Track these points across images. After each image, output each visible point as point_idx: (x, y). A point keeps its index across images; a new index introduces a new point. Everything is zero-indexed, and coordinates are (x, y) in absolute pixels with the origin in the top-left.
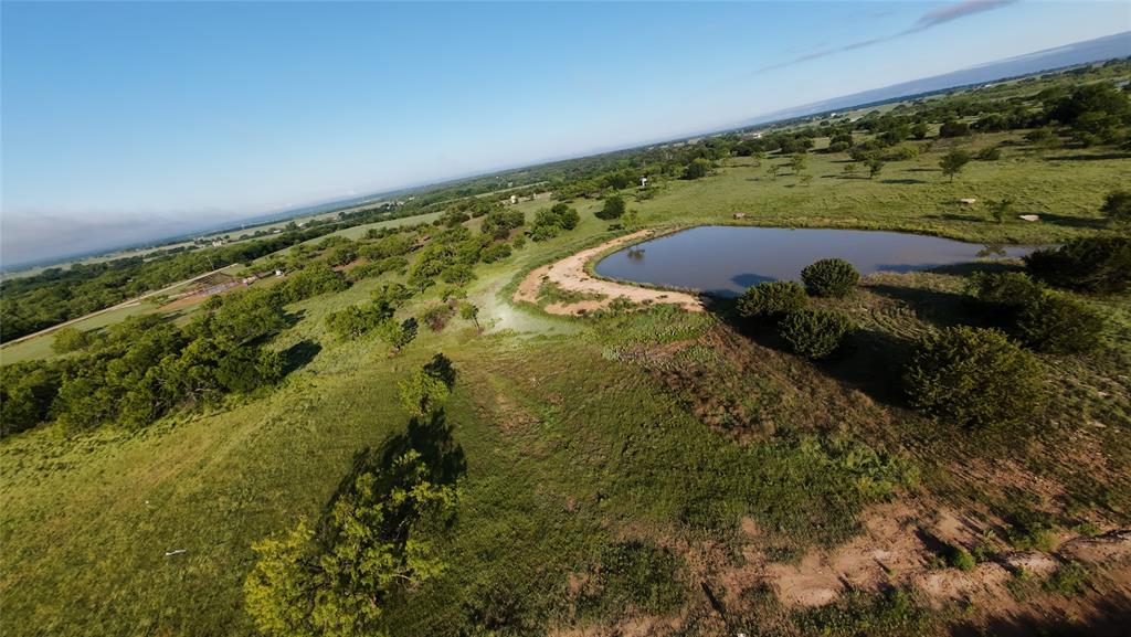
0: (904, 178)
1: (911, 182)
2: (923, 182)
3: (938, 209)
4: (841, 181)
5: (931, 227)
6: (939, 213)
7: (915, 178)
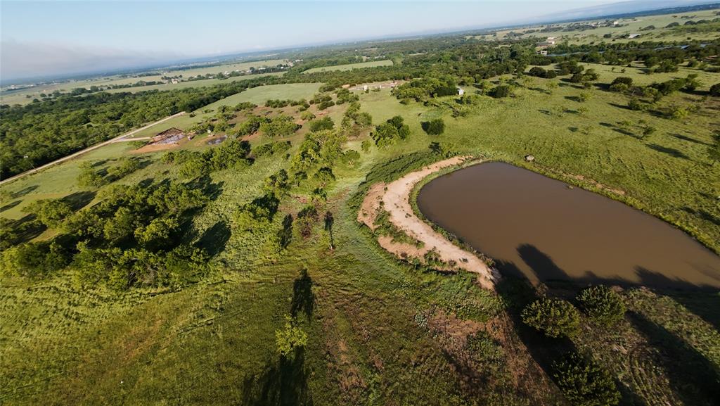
0: (669, 146)
1: (676, 154)
2: (686, 158)
3: (697, 201)
4: (616, 134)
5: (687, 225)
6: (696, 207)
7: (680, 149)
